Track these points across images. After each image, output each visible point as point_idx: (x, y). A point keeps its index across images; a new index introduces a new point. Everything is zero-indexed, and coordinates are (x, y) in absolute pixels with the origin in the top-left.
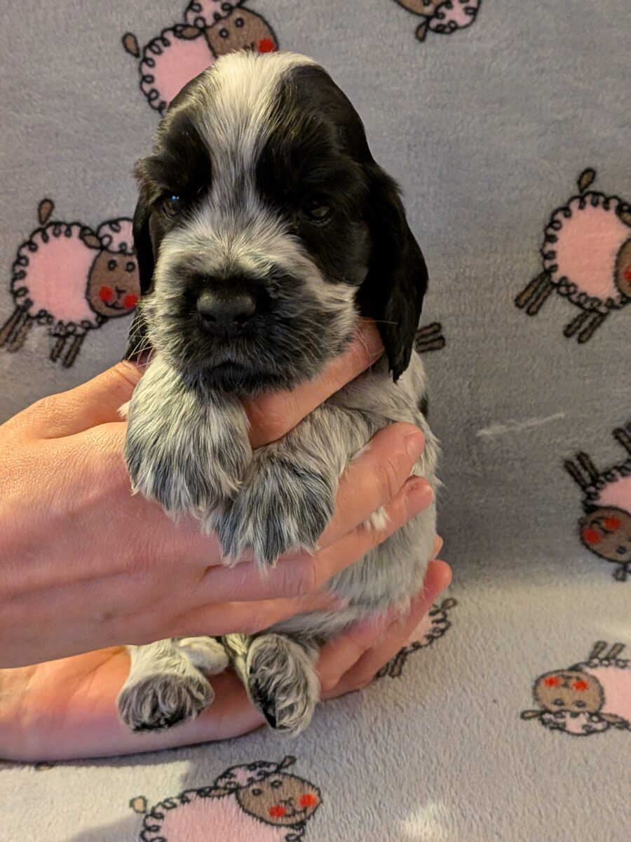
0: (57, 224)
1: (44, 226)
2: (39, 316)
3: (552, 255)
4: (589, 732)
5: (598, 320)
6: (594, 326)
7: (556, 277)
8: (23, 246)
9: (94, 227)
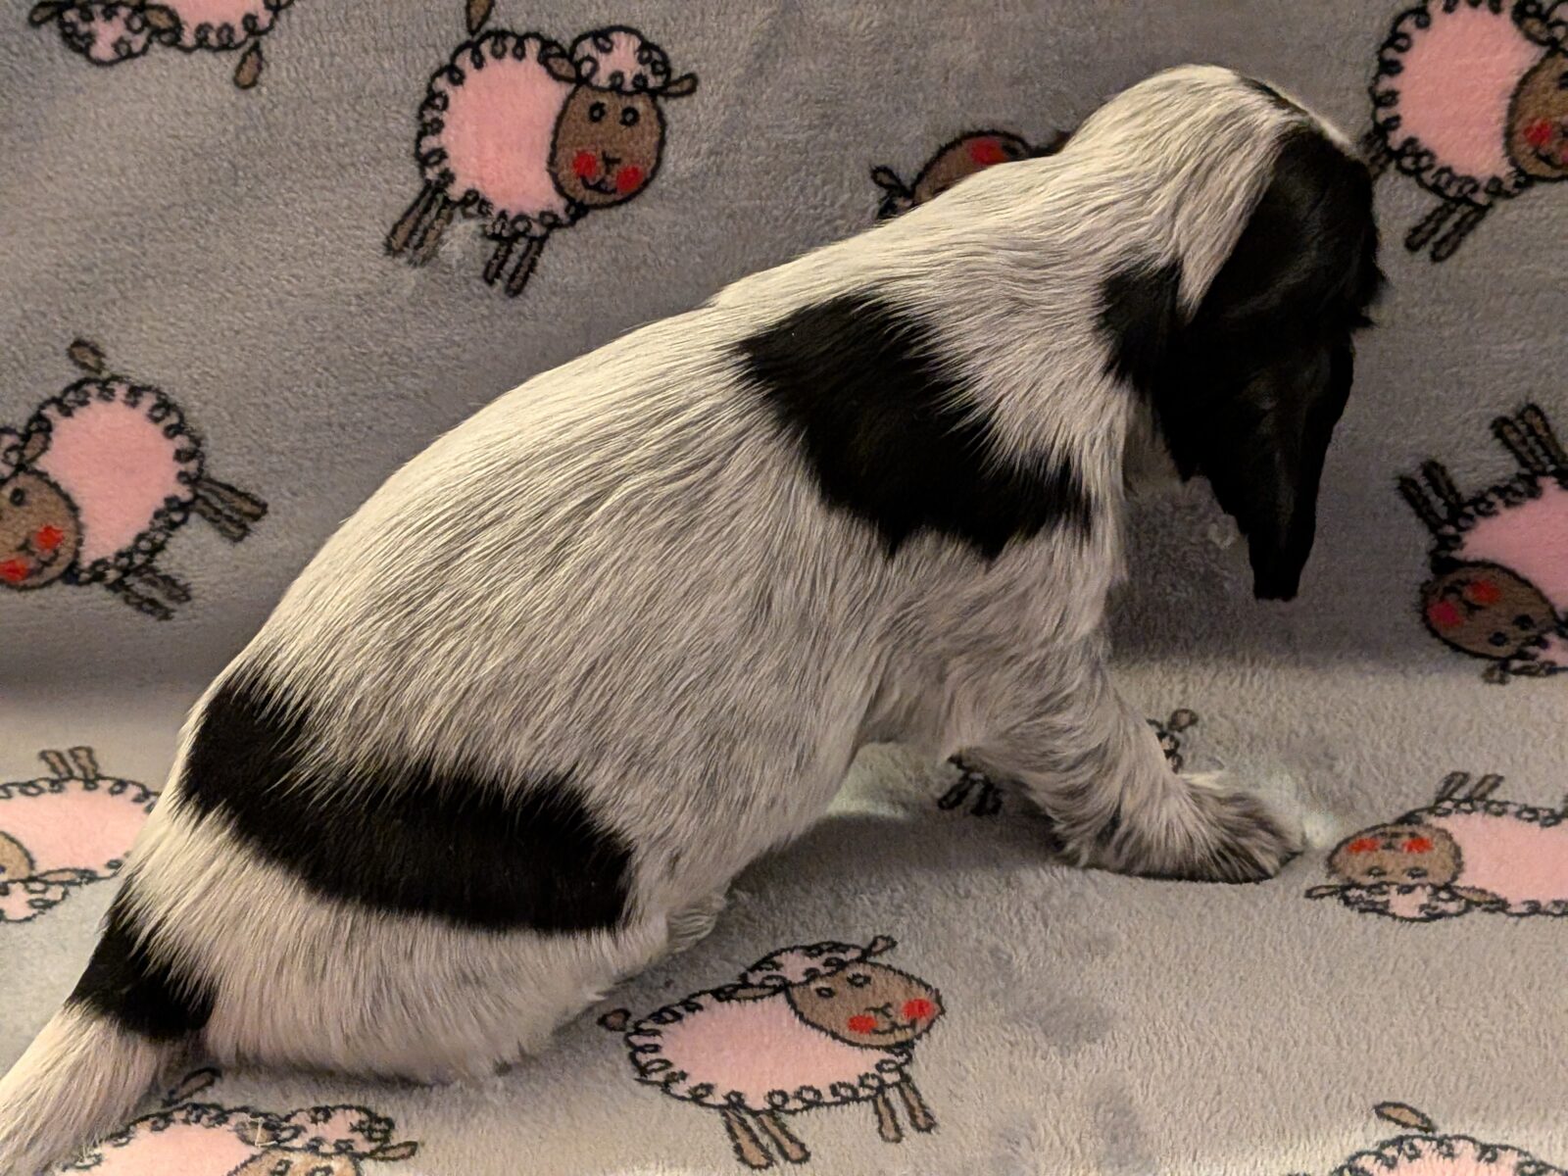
0: (501, 35)
1: (476, 38)
2: (465, 202)
3: (1391, 98)
4: (1432, 916)
5: (1471, 218)
6: (1464, 228)
7: (1396, 139)
8: (439, 73)
9: (566, 41)
